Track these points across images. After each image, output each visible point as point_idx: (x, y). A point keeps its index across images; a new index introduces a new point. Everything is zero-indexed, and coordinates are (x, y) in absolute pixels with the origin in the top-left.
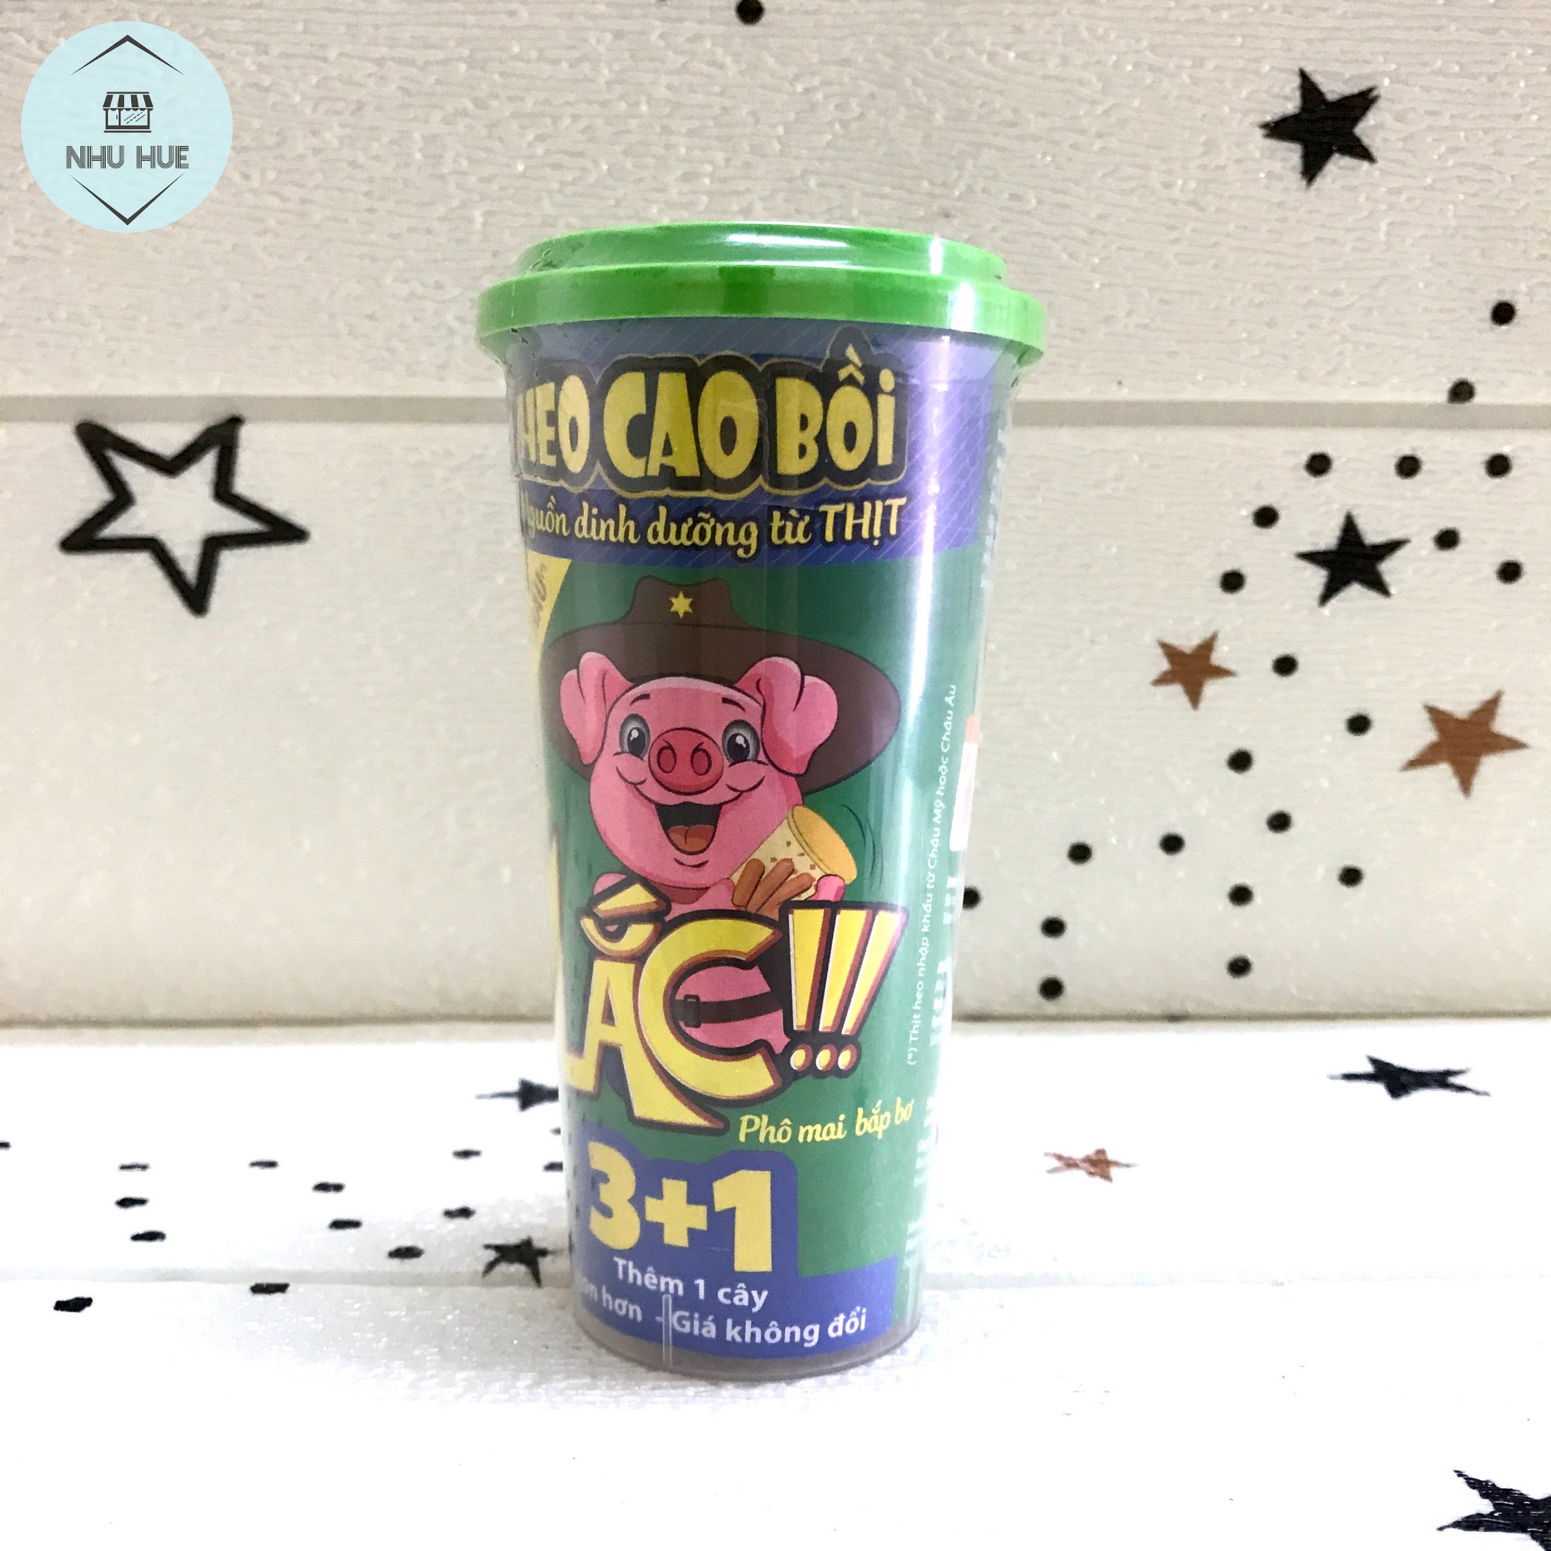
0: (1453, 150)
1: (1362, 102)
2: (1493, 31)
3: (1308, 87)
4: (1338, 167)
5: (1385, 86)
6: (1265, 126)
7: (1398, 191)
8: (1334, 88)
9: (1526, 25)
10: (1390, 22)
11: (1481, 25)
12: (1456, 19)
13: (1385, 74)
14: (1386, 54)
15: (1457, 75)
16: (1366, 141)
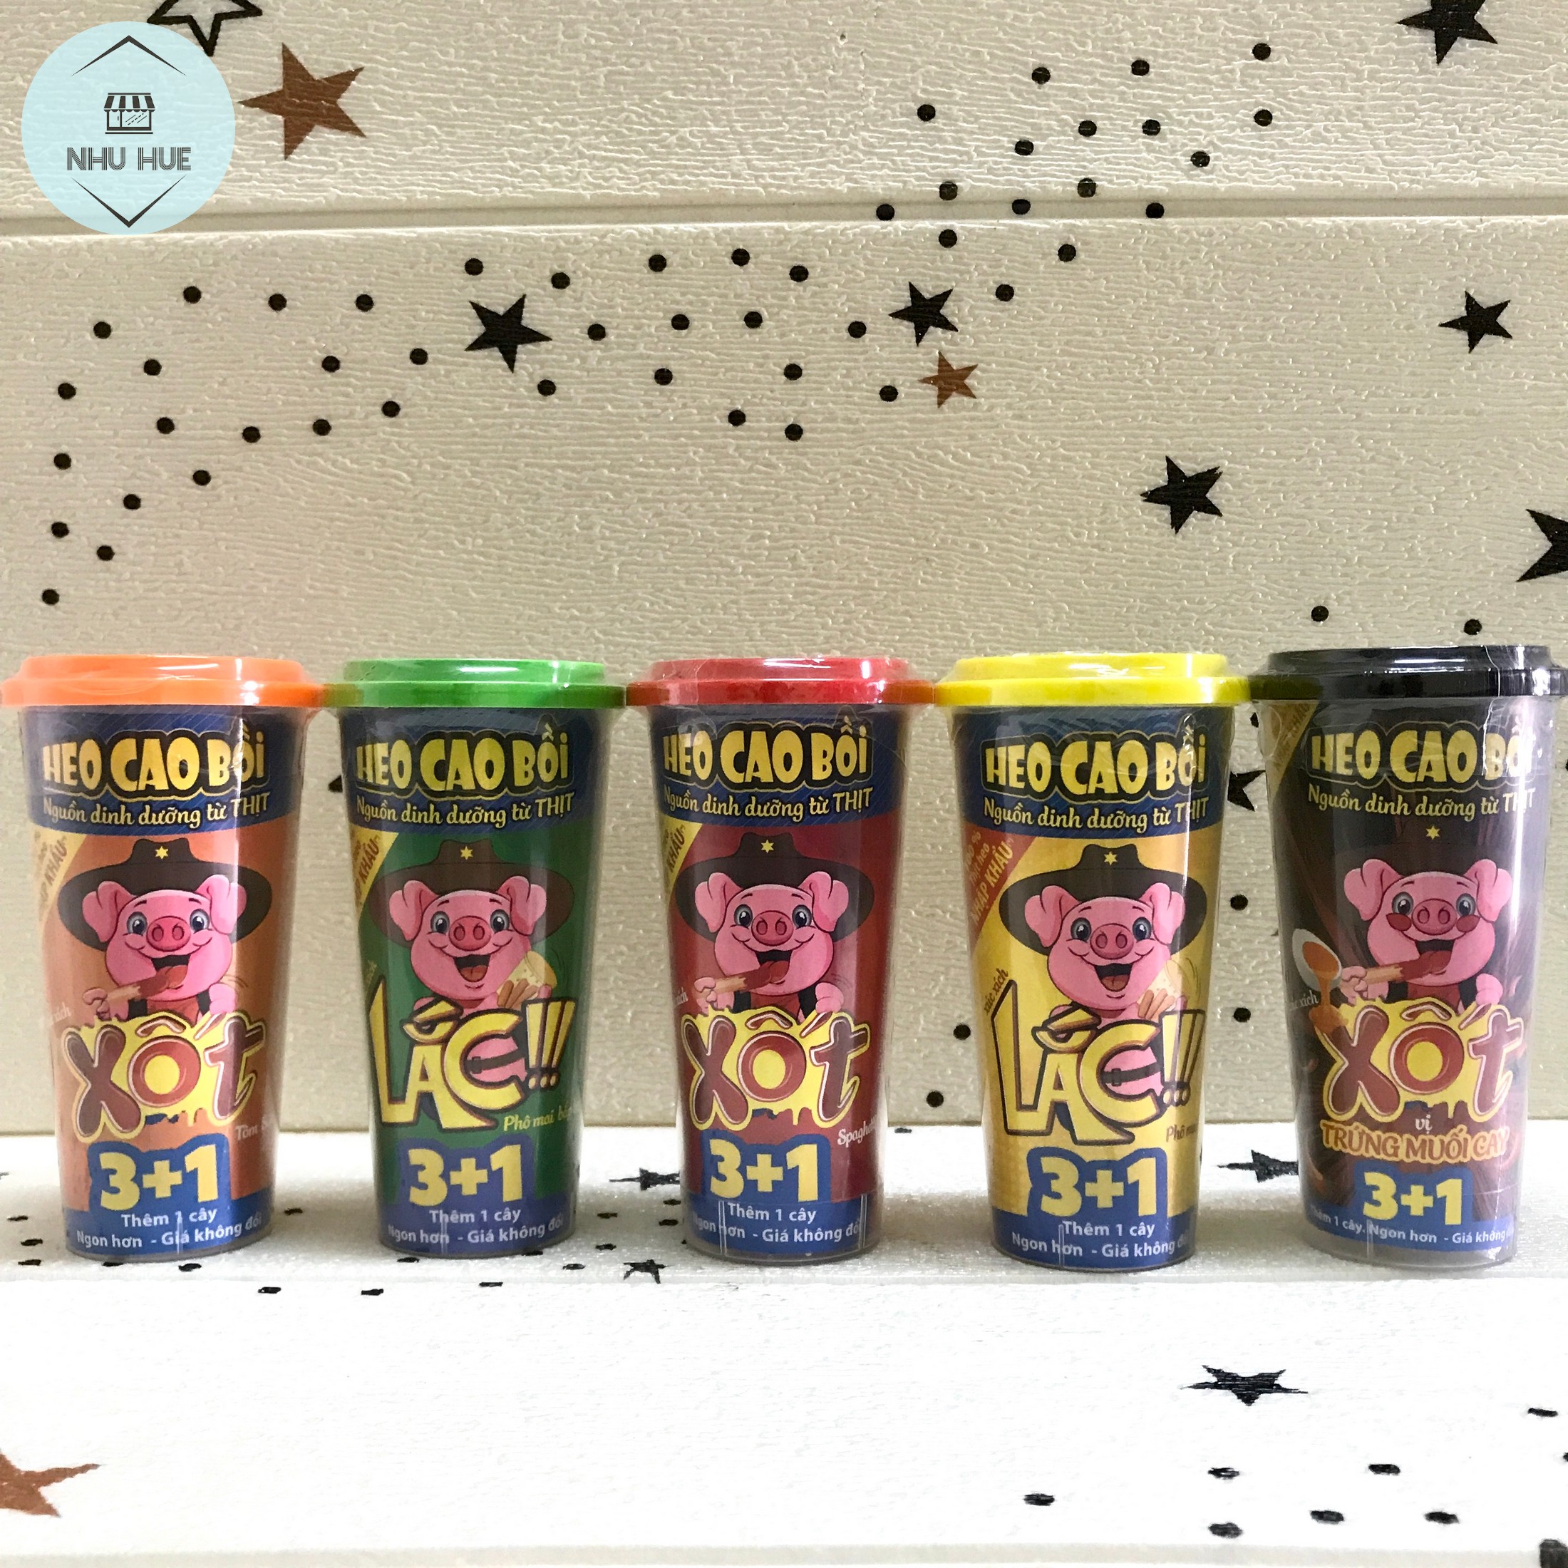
0: (1275, 506)
1: (1211, 477)
2: (1298, 429)
3: (1172, 468)
4: (1196, 519)
5: (1225, 465)
6: (1143, 494)
7: (1241, 533)
8: (1189, 468)
9: (1320, 424)
10: (1228, 424)
11: (1290, 424)
12: (1271, 421)
13: (1226, 457)
14: (1224, 445)
15: (1274, 458)
16: (1214, 502)
